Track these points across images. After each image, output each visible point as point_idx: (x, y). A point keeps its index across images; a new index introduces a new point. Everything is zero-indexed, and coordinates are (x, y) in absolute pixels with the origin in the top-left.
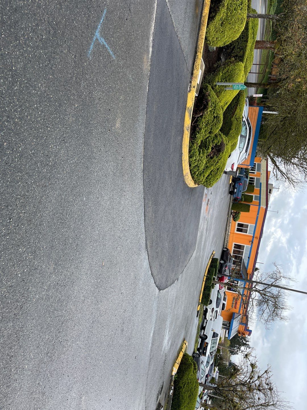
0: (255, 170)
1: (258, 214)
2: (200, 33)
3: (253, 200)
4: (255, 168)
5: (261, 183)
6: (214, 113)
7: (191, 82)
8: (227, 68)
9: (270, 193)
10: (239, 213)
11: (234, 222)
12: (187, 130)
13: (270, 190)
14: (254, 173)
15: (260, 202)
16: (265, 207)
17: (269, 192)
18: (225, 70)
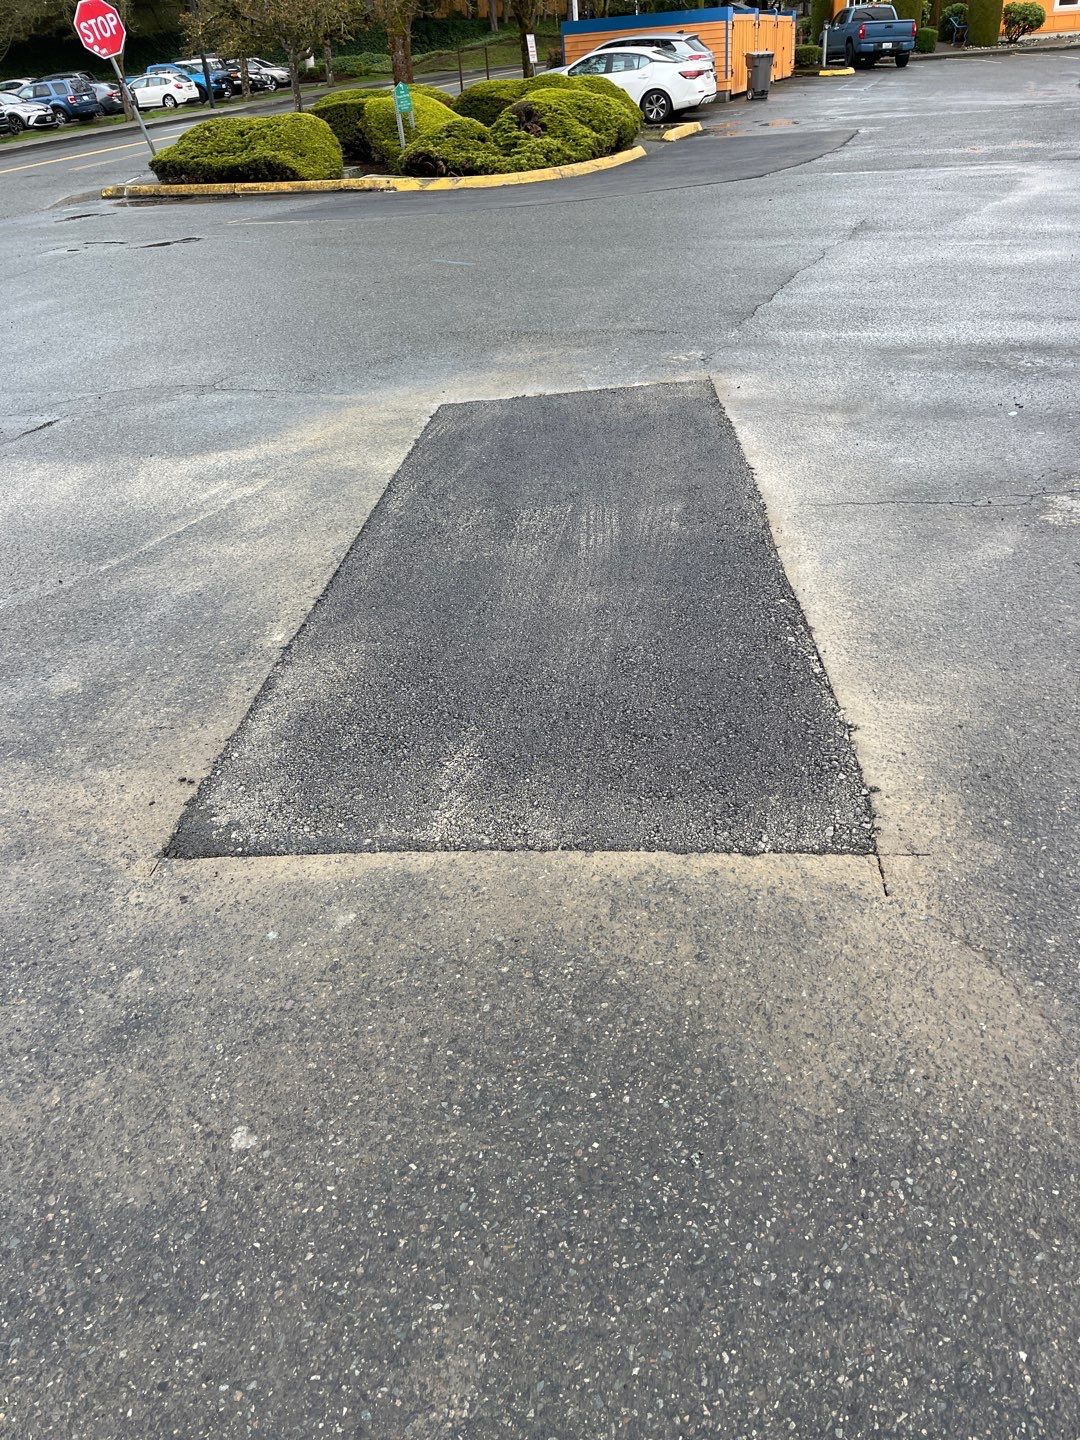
2: (315, 189)
6: (440, 138)
7: (382, 190)
8: (375, 132)
10: (1008, 11)
11: (1045, 26)
12: (458, 181)
18: (379, 134)
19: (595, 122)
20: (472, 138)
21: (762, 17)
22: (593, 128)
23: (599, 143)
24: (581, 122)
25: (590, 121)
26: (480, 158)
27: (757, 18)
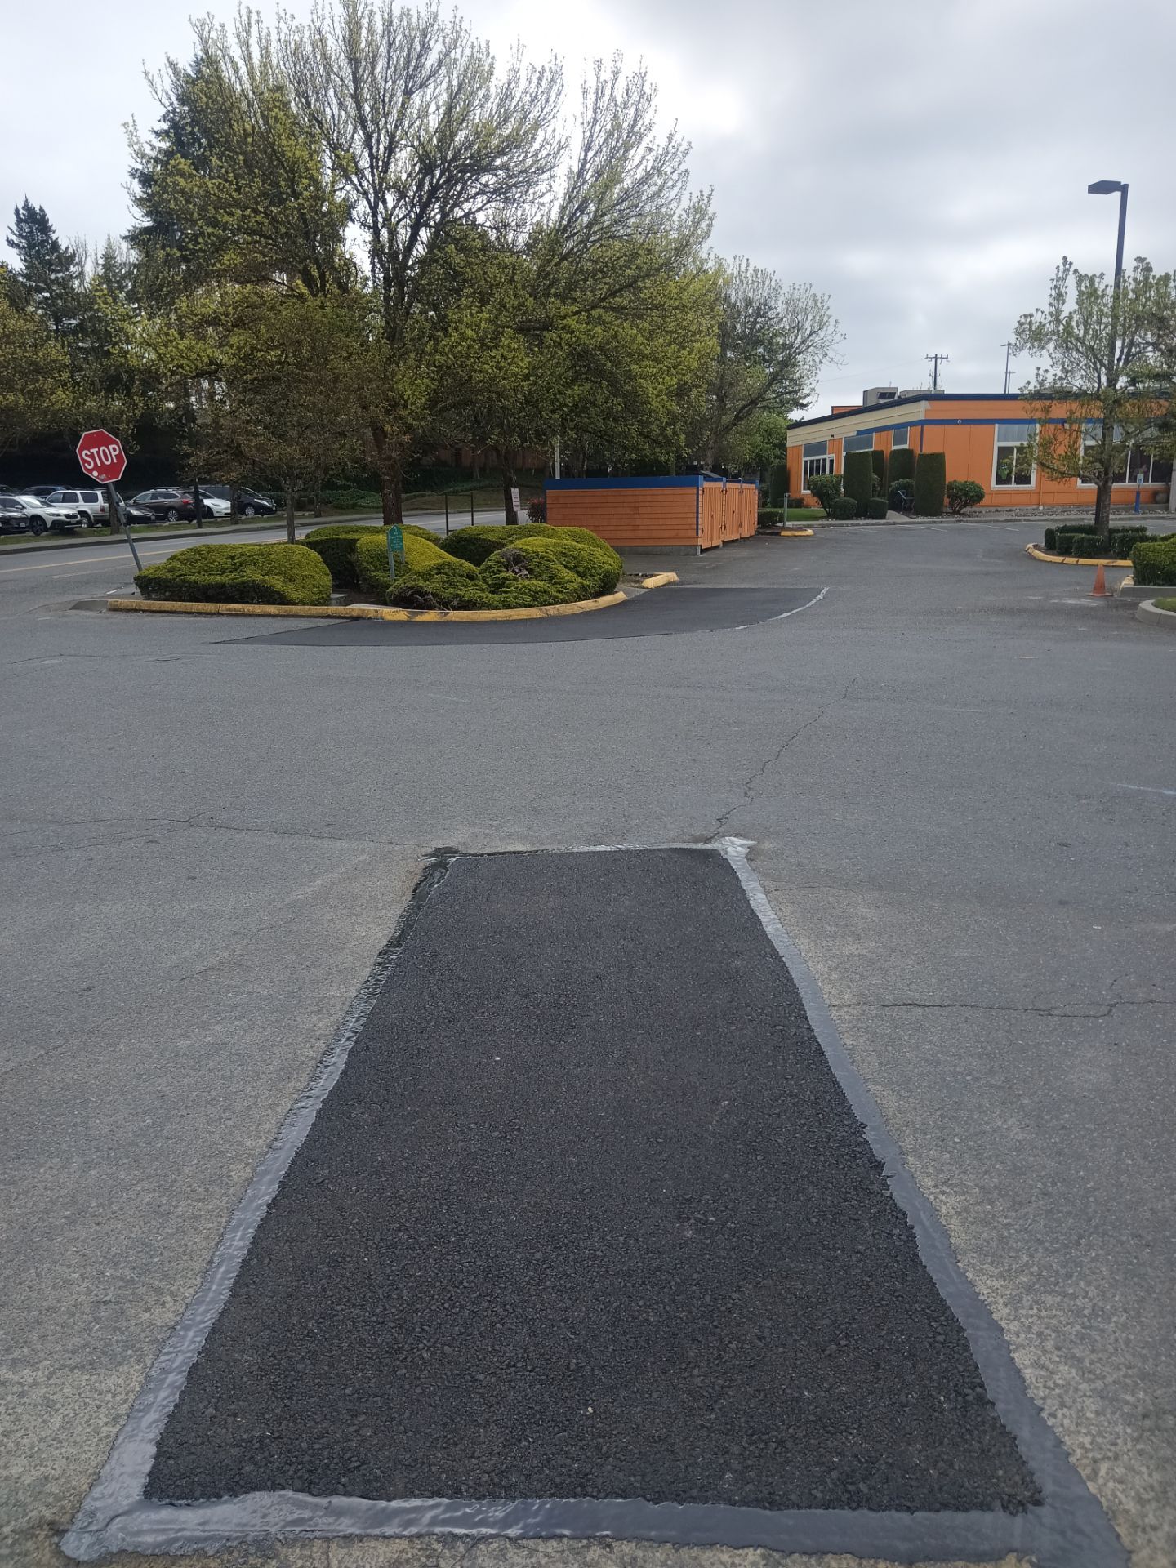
0: (824, 460)
1: (953, 422)
2: (302, 613)
3: (906, 446)
4: (818, 461)
5: (859, 433)
6: (430, 575)
8: (366, 565)
9: (892, 395)
10: (950, 487)
11: (984, 501)
12: (446, 614)
13: (883, 395)
14: (832, 462)
15: (912, 424)
16: (924, 405)
17: (889, 398)
18: (370, 567)
19: (579, 569)
20: (462, 576)
21: (729, 485)
22: (578, 573)
23: (584, 588)
24: (566, 567)
25: (575, 567)
26: (469, 593)
27: (725, 486)
